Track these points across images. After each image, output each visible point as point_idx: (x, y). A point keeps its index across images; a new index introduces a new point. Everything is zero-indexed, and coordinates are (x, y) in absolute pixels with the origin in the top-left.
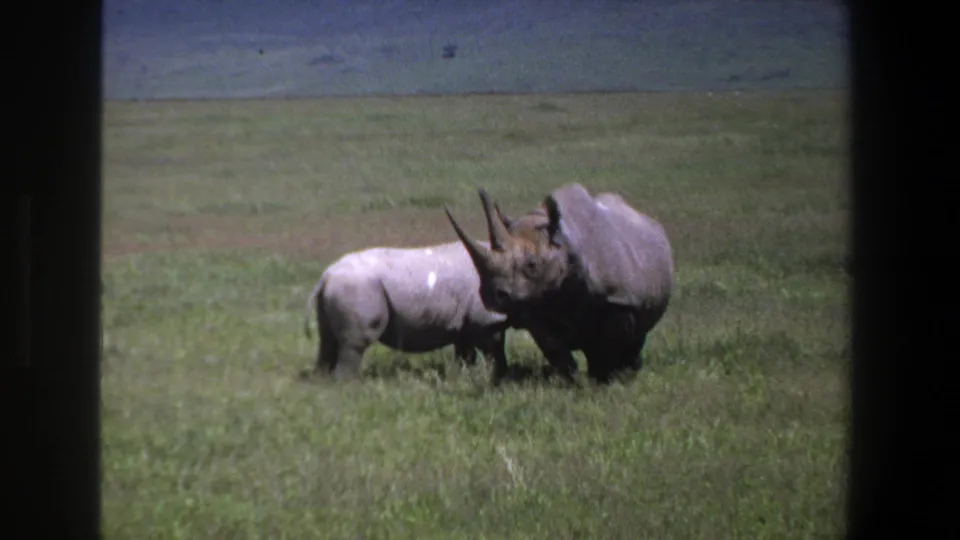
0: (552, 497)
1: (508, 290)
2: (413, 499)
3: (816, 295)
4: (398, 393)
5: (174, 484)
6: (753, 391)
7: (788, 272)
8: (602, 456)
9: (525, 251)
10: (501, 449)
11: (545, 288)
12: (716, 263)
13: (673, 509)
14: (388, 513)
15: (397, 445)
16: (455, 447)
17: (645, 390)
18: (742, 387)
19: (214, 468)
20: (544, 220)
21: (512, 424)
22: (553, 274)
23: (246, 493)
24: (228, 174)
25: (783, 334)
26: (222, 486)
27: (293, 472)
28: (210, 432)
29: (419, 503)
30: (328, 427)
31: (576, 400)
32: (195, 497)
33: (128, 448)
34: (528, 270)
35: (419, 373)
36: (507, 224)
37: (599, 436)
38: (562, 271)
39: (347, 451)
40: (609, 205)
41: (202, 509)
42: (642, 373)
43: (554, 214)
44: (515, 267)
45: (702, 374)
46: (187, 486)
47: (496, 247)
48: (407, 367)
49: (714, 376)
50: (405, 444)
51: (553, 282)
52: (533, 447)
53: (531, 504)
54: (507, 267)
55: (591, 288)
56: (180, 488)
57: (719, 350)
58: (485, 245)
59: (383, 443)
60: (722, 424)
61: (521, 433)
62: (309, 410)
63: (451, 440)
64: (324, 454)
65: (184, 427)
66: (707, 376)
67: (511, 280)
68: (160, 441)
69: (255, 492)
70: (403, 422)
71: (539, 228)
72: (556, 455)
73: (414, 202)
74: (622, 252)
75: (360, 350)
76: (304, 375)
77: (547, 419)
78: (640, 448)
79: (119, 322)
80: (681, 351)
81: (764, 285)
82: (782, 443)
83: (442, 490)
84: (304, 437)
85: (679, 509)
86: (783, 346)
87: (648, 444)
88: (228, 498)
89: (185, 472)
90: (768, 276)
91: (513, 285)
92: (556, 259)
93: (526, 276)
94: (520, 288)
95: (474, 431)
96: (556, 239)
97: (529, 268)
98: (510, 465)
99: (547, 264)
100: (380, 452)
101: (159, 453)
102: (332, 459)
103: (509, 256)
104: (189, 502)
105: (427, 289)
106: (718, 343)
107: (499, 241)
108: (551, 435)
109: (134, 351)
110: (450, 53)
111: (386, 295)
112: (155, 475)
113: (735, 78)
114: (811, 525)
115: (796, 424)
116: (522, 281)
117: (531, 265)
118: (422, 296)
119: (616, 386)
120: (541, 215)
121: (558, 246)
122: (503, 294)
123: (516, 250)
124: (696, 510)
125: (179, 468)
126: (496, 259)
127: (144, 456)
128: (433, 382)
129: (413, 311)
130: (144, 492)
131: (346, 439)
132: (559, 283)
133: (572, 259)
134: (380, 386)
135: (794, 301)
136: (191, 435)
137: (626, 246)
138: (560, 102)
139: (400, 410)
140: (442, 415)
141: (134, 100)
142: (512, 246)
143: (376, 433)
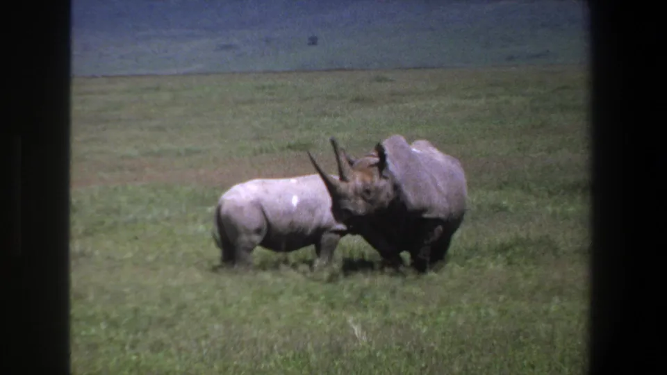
0: (386, 351)
1: (351, 208)
2: (290, 355)
3: (571, 209)
4: (279, 280)
5: (124, 345)
6: (527, 276)
7: (551, 194)
8: (421, 322)
9: (364, 181)
10: (350, 320)
11: (376, 207)
12: (500, 188)
13: (470, 360)
14: (272, 364)
15: (279, 317)
16: (319, 317)
17: (452, 277)
18: (519, 274)
19: (150, 333)
20: (377, 160)
21: (359, 301)
22: (383, 197)
23: (173, 350)
24: (160, 129)
25: (547, 236)
26: (157, 347)
27: (206, 337)
28: (148, 309)
29: (294, 358)
30: (230, 305)
31: (403, 284)
32: (137, 354)
33: (92, 320)
34: (365, 195)
35: (294, 266)
36: (351, 163)
37: (420, 310)
38: (388, 196)
39: (245, 321)
40: (420, 148)
41: (143, 363)
42: (449, 265)
43: (382, 156)
44: (356, 193)
45: (491, 266)
46: (133, 347)
47: (343, 178)
48: (286, 262)
49: (500, 267)
50: (283, 316)
51: (383, 203)
52: (373, 317)
53: (371, 357)
54: (350, 192)
55: (409, 208)
56: (127, 348)
57: (503, 249)
58: (335, 177)
59: (269, 315)
60: (505, 300)
61: (365, 307)
62: (218, 293)
63: (316, 312)
64: (227, 323)
65: (130, 306)
66: (495, 267)
67: (353, 201)
68: (114, 315)
69: (180, 350)
70: (283, 300)
71: (372, 166)
72: (388, 323)
73: (290, 147)
74: (429, 181)
75: (250, 250)
76: (215, 269)
77: (384, 298)
78: (448, 316)
79: (87, 233)
80: (475, 250)
81: (534, 203)
82: (546, 312)
83: (310, 347)
84: (215, 312)
85: (474, 360)
86: (548, 245)
87: (453, 313)
88: (161, 355)
89: (131, 337)
90: (537, 196)
91: (355, 204)
92: (385, 186)
93: (364, 198)
94: (360, 207)
95: (332, 306)
96: (384, 173)
97: (366, 192)
98: (357, 330)
99: (378, 191)
100: (267, 321)
101: (114, 324)
102: (233, 327)
103: (351, 184)
104: (134, 358)
105: (292, 207)
106: (502, 245)
107: (345, 175)
108: (386, 310)
109: (97, 253)
110: (313, 41)
111: (264, 213)
112: (111, 340)
113: (511, 58)
114: (566, 370)
115: (556, 299)
116: (360, 202)
117: (368, 192)
118: (289, 213)
119: (431, 274)
120: (373, 156)
121: (385, 178)
122: (347, 211)
123: (356, 180)
124: (486, 359)
125: (128, 334)
126: (343, 186)
127: (103, 326)
128: (304, 273)
129: (282, 223)
130: (102, 350)
131: (243, 313)
132: (387, 204)
133: (396, 187)
134: (267, 276)
135: (554, 215)
136: (136, 311)
137: (432, 177)
138: (389, 76)
139: (281, 293)
140: (311, 295)
141: (94, 77)
142: (354, 178)
143: (264, 308)
